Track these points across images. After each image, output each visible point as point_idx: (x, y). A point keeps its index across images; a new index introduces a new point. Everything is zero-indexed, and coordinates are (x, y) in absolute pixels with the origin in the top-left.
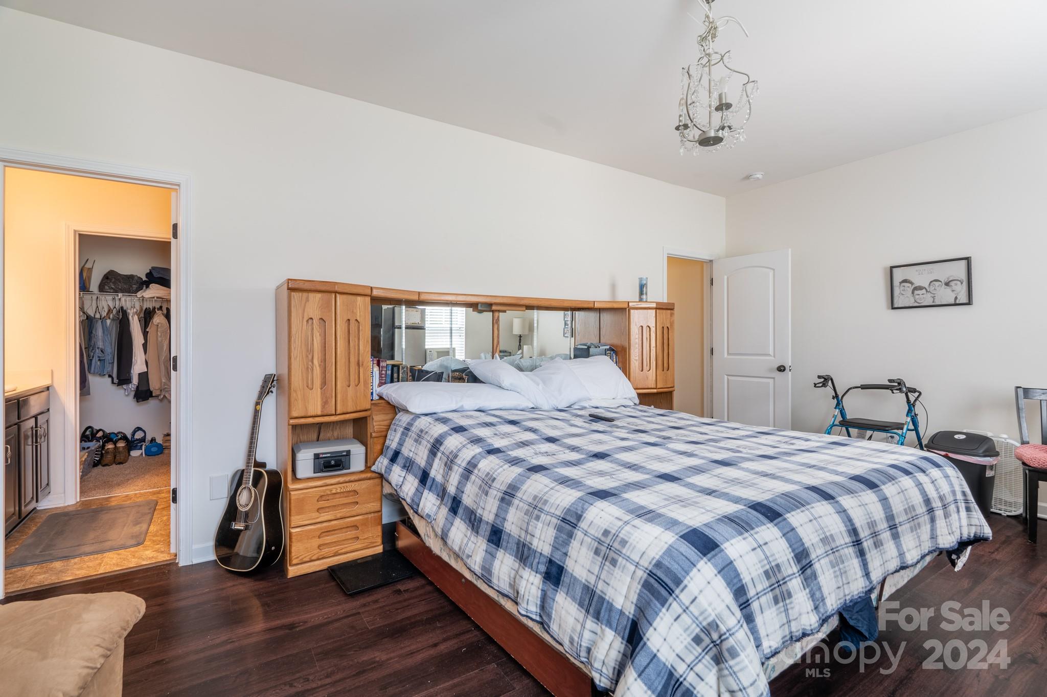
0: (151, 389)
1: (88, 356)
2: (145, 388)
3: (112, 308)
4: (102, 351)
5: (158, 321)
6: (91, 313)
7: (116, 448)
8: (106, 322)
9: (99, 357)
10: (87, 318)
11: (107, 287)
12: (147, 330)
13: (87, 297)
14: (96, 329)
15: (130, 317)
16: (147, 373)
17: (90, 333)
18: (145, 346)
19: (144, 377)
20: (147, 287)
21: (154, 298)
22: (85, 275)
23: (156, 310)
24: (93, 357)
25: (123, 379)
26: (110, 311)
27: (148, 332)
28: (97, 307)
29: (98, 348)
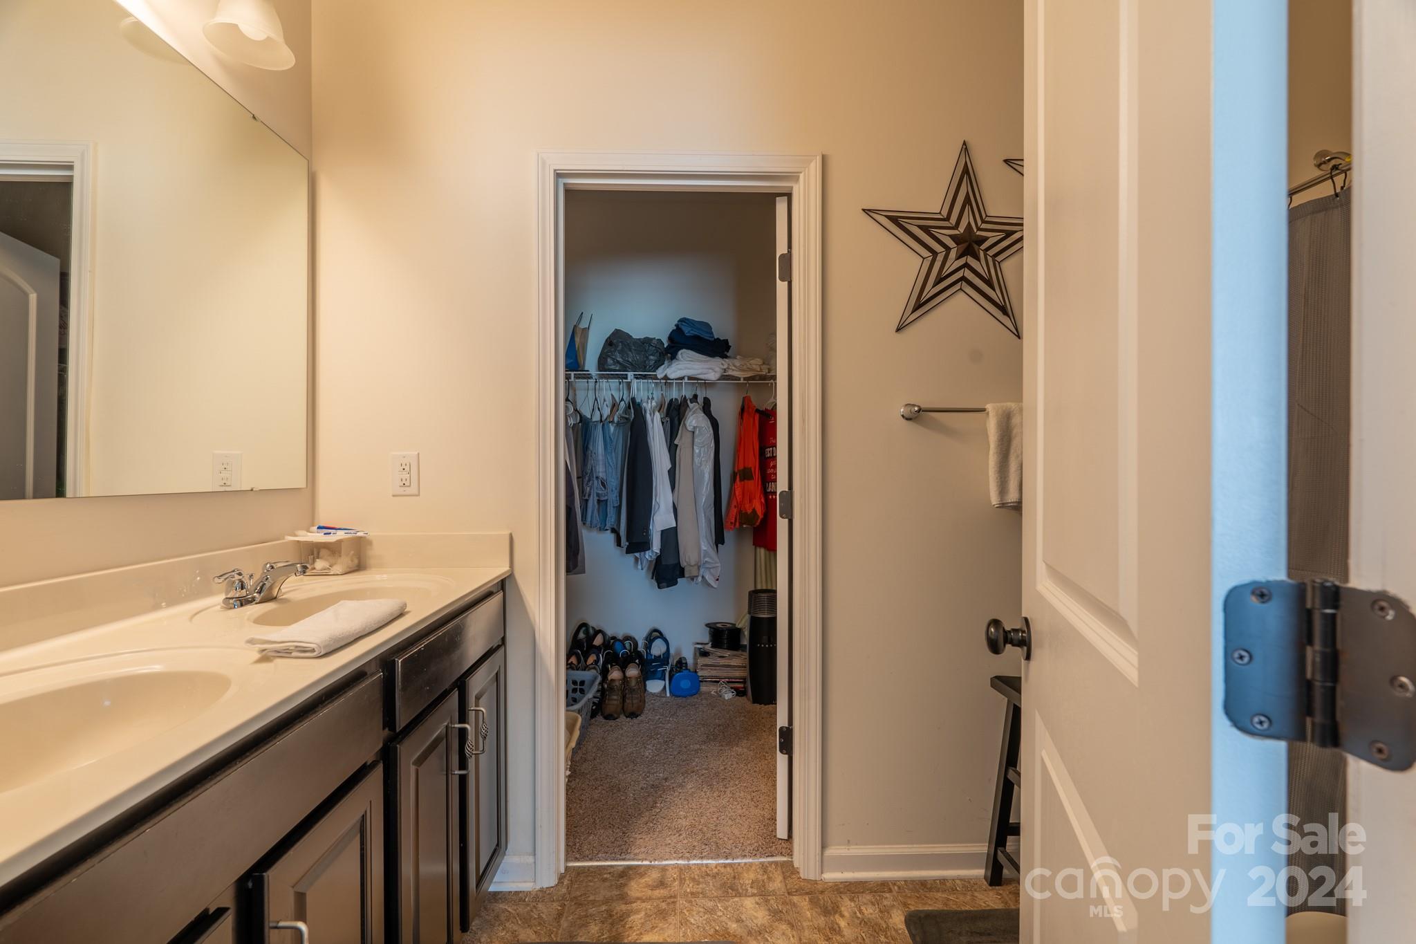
0: (683, 564)
1: (582, 492)
2: (671, 561)
3: (618, 401)
4: (603, 484)
5: (694, 423)
6: (587, 413)
7: (625, 679)
8: (609, 430)
9: (598, 495)
10: (581, 421)
11: (610, 361)
12: (676, 442)
13: (581, 383)
14: (594, 442)
15: (648, 416)
16: (676, 528)
17: (585, 449)
18: (672, 473)
19: (670, 536)
20: (673, 357)
21: (682, 378)
22: (577, 340)
23: (689, 402)
24: (589, 495)
25: (636, 542)
26: (614, 406)
27: (677, 445)
28: (596, 399)
29: (597, 478)
